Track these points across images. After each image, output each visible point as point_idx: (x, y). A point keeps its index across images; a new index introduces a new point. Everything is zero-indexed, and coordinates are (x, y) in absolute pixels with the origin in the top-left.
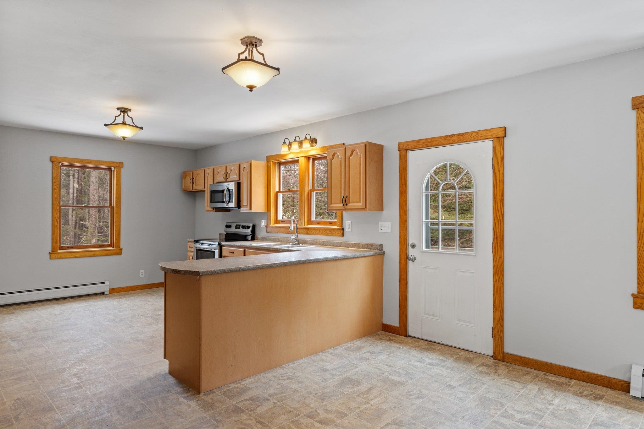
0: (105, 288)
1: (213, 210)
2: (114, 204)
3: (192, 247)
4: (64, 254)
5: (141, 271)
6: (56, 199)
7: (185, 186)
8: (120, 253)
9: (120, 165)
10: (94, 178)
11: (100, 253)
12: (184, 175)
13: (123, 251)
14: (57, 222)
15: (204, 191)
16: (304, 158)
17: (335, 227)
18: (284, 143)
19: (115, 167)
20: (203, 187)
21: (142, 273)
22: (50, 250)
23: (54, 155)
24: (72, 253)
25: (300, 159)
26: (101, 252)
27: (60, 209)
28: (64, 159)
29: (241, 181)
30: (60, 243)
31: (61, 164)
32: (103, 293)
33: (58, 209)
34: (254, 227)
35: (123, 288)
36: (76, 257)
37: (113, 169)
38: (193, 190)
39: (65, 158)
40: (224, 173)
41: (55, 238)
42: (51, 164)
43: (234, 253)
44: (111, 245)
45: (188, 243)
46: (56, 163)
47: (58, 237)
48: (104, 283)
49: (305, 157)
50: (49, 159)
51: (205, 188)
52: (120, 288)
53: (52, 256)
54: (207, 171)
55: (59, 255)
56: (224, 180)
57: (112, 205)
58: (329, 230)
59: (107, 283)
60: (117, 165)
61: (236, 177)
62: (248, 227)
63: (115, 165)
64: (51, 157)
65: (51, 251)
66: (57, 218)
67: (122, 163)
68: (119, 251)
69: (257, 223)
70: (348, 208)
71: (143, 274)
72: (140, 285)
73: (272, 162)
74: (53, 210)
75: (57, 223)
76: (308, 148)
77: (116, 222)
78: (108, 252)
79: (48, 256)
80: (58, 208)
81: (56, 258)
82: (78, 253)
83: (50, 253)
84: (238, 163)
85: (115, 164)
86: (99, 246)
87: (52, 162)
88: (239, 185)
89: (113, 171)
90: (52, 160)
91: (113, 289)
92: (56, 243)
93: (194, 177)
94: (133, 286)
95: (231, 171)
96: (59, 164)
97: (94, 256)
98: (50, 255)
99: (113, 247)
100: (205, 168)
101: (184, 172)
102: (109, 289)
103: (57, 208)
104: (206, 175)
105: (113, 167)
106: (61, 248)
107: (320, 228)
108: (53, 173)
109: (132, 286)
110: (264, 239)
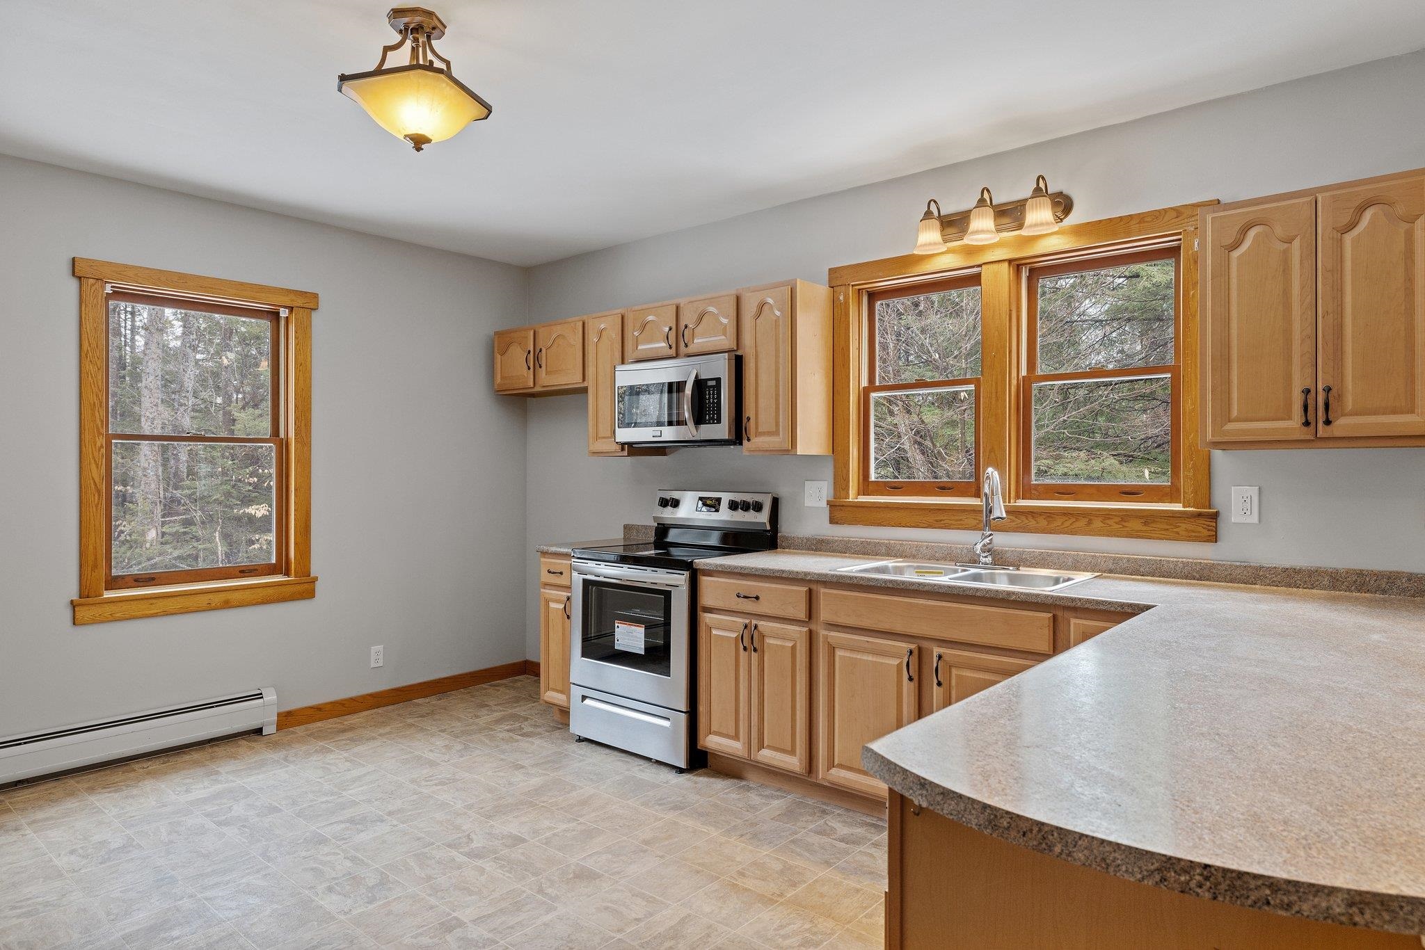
0: (263, 713)
1: (623, 449)
2: (290, 429)
3: (561, 573)
4: (125, 606)
5: (374, 649)
6: (93, 410)
7: (502, 378)
8: (309, 594)
9: (307, 303)
10: (151, 378)
11: (247, 595)
12: (499, 344)
13: (319, 587)
14: (99, 495)
15: (585, 390)
16: (1006, 265)
17: (1178, 507)
18: (928, 215)
19: (291, 309)
20: (579, 378)
21: (376, 654)
22: (73, 592)
23: (81, 253)
24: (154, 601)
25: (986, 272)
26: (248, 592)
27: (109, 444)
28: (122, 270)
29: (748, 350)
30: (109, 567)
31: (108, 289)
32: (259, 731)
33: (102, 446)
34: (776, 502)
35: (318, 708)
36: (166, 614)
37: (284, 313)
38: (538, 389)
39: (126, 266)
40: (670, 329)
41: (91, 547)
42: (73, 284)
43: (757, 598)
44: (281, 567)
45: (542, 560)
46: (91, 281)
47: (102, 546)
48: (259, 696)
49: (1010, 261)
50: (66, 268)
51: (584, 379)
52: (311, 708)
53: (82, 613)
54: (594, 326)
55: (108, 609)
56: (673, 352)
57: (282, 435)
58: (1143, 517)
59: (270, 696)
60: (299, 302)
61: (724, 337)
62: (758, 507)
63: (292, 301)
64: (74, 259)
65: (75, 597)
66: (97, 480)
67: (315, 296)
68: (306, 586)
69: (783, 491)
70: (1337, 434)
71: (381, 657)
72: (371, 695)
73: (851, 288)
74: (84, 449)
75: (96, 495)
76: (1048, 224)
77: (296, 490)
78: (270, 591)
79: (68, 614)
80: (101, 441)
81: (94, 622)
82: (172, 600)
83: (73, 605)
84: (733, 292)
85: (292, 296)
86: (241, 572)
87: (80, 278)
88: (739, 363)
89: (282, 323)
90: (76, 269)
91: (289, 714)
92: (95, 566)
93: (540, 345)
94: (351, 699)
95: (700, 319)
96: (103, 288)
97: (227, 605)
98: (74, 610)
99: (287, 574)
100: (585, 317)
101: (499, 334)
102: (279, 715)
103: (99, 444)
104: (592, 338)
105: (285, 307)
106: (114, 583)
107: (1099, 510)
108: (81, 317)
109: (345, 700)
110: (818, 546)
